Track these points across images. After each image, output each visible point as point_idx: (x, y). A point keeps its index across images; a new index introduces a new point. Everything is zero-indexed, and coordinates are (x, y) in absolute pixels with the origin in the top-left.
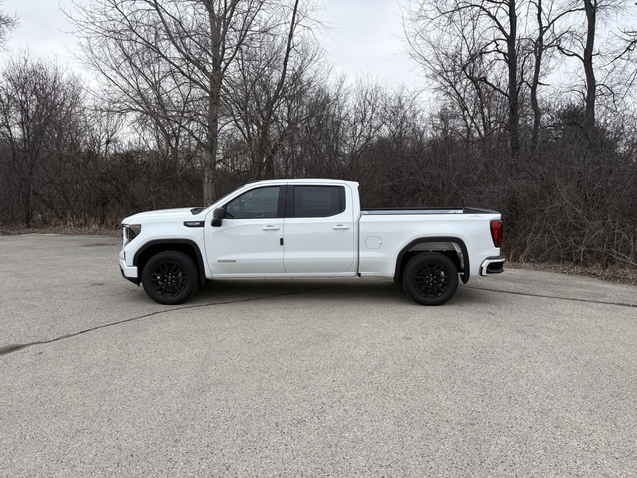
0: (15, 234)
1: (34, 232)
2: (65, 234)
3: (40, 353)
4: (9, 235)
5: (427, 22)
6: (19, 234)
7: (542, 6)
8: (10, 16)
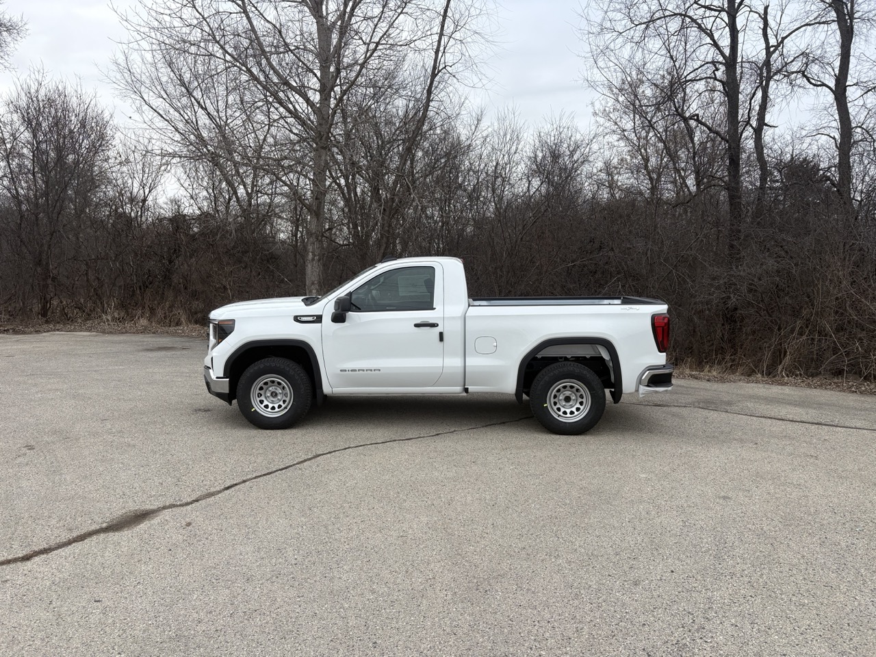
0: (31, 333)
1: (58, 330)
2: (104, 332)
3: (189, 524)
4: (22, 334)
5: (614, 37)
6: (37, 332)
7: (770, 18)
8: (15, 19)
